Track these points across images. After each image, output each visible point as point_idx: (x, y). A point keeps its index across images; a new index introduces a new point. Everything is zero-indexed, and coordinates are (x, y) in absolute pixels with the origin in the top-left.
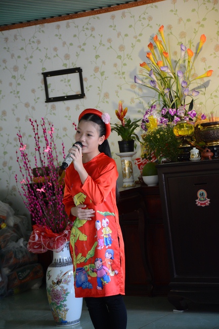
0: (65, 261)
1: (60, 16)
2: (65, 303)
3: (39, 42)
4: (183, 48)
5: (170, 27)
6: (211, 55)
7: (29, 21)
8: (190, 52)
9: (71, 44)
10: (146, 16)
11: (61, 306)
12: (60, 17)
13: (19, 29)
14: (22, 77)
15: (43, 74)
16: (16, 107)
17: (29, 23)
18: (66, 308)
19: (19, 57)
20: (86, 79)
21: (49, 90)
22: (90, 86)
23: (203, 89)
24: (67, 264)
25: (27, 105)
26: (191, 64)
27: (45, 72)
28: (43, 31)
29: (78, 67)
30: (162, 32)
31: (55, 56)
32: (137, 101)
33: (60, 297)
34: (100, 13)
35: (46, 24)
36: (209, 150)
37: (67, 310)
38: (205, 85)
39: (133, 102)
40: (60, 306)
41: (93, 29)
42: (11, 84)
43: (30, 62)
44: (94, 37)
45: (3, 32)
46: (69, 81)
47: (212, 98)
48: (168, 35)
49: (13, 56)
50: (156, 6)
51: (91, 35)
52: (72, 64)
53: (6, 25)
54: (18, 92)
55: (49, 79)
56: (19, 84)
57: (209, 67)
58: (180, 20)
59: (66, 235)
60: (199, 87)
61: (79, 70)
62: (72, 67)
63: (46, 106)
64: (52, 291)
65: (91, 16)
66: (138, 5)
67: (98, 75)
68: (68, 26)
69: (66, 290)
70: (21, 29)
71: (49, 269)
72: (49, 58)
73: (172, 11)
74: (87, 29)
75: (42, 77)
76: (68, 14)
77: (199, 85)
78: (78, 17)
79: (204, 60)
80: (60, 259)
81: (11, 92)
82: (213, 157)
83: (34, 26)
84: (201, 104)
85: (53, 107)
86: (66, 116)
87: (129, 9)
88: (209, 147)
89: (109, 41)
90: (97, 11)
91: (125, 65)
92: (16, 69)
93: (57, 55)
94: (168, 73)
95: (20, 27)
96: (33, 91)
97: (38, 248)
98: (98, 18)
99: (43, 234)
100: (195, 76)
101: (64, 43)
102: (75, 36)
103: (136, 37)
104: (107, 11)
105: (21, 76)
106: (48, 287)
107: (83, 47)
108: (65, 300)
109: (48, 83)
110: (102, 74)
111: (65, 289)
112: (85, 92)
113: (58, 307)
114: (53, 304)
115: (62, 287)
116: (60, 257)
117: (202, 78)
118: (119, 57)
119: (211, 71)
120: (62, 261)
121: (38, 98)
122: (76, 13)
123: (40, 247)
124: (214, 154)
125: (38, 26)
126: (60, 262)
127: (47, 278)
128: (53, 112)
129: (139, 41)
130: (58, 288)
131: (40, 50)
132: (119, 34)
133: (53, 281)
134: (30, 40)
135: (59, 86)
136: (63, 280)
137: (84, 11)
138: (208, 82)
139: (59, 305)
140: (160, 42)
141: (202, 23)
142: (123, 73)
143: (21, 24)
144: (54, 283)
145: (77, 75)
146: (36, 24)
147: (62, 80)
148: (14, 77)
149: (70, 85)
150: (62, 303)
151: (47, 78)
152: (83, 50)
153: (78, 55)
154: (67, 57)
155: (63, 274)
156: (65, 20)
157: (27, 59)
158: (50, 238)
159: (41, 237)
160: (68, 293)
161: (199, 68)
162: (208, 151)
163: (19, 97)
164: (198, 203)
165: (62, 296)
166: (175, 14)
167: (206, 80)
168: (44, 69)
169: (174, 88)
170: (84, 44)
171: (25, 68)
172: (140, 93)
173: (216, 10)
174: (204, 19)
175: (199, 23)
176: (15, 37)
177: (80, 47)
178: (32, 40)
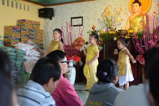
2: (70, 79)
3: (71, 8)
4: (115, 11)
5: (111, 6)
6: (123, 15)
7: (69, 2)
9: (81, 10)
10: (104, 3)
12: (78, 2)
13: (66, 5)
14: (65, 19)
19: (65, 13)
20: (84, 20)
21: (72, 23)
22: (85, 22)
23: (119, 25)
24: (72, 67)
26: (117, 17)
27: (72, 17)
30: (109, 6)
32: (99, 28)
35: (74, 3)
37: (70, 81)
39: (97, 28)
41: (88, 5)
42: (61, 21)
43: (68, 14)
45: (61, 5)
46: (79, 20)
48: (111, 8)
49: (63, 12)
51: (87, 7)
53: (62, 3)
54: (63, 23)
55: (73, 20)
56: (63, 21)
58: (115, 4)
59: (72, 58)
61: (82, 17)
62: (80, 16)
64: (66, 75)
67: (88, 19)
68: (80, 4)
69: (71, 75)
72: (74, 13)
73: (112, 1)
74: (86, 5)
75: (71, 19)
78: (84, 2)
79: (120, 16)
81: (61, 23)
83: (70, 4)
85: (73, 28)
89: (92, 9)
91: (96, 16)
92: (63, 16)
93: (76, 12)
94: (109, 18)
98: (90, 2)
101: (79, 9)
102: (82, 7)
103: (100, 9)
108: (70, 78)
109: (72, 21)
110: (89, 19)
112: (83, 24)
118: (95, 14)
119: (122, 19)
120: (70, 66)
125: (72, 4)
129: (101, 10)
130: (68, 74)
131: (71, 11)
132: (96, 7)
135: (75, 22)
136: (70, 72)
138: (121, 23)
140: (108, 9)
142: (95, 19)
143: (67, 3)
145: (81, 19)
146: (71, 3)
147: (76, 20)
148: (62, 18)
149: (79, 22)
152: (84, 11)
153: (82, 13)
154: (79, 13)
155: (70, 70)
156: (80, 2)
157: (67, 13)
160: (71, 76)
161: (119, 19)
163: (63, 25)
164: (114, 53)
165: (69, 76)
169: (111, 23)
170: (85, 10)
171: (66, 16)
172: (100, 25)
173: (126, 2)
174: (122, 5)
175: (120, 5)
176: (64, 7)
177: (83, 10)
178: (69, 8)
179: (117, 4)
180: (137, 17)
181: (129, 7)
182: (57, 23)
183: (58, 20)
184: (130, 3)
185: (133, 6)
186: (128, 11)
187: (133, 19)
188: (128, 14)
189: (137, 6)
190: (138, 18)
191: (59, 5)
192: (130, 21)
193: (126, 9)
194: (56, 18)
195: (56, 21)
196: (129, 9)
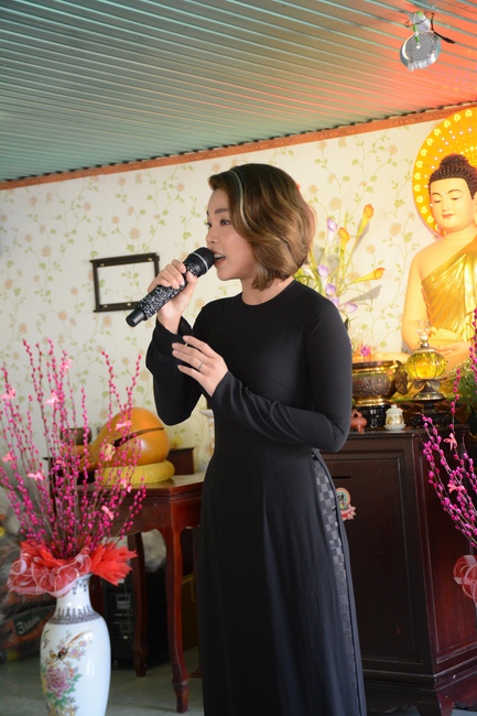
0: (77, 613)
1: (126, 162)
2: (72, 695)
3: (88, 206)
4: (332, 226)
5: (313, 189)
6: (385, 241)
7: (72, 171)
8: (343, 234)
9: (143, 212)
11: (64, 699)
12: (126, 165)
13: (55, 184)
14: (57, 266)
15: (91, 261)
16: (44, 318)
17: (73, 173)
18: (73, 705)
19: (53, 231)
21: (102, 290)
23: (368, 302)
24: (83, 618)
25: (62, 316)
26: (346, 256)
27: (95, 258)
28: (95, 188)
29: (152, 251)
31: (114, 232)
33: (62, 683)
34: (194, 160)
35: (101, 177)
36: (360, 414)
37: (75, 709)
38: (373, 294)
40: (62, 701)
41: (181, 187)
42: (37, 278)
43: (71, 241)
44: (182, 200)
45: (29, 188)
46: (136, 275)
47: (383, 318)
48: (311, 202)
49: (42, 229)
50: (290, 152)
51: (178, 197)
52: (144, 246)
53: (34, 176)
54: (48, 293)
55: (102, 271)
56: (50, 279)
57: (380, 263)
58: (332, 177)
59: (79, 564)
60: (361, 298)
61: (154, 258)
62: (142, 252)
63: (95, 318)
64: (50, 671)
65: (179, 165)
66: (259, 149)
68: (139, 180)
69: (76, 670)
70: (60, 183)
71: (48, 626)
72: (104, 235)
73: (318, 161)
74: (171, 186)
75: (90, 267)
76: (140, 160)
77: (362, 294)
78: (156, 166)
79: (371, 249)
80: (68, 610)
81: (37, 292)
82: (367, 427)
83: (81, 180)
84: (364, 327)
85: (107, 322)
86: (128, 339)
87: (244, 155)
88: (361, 409)
90: (189, 156)
92: (46, 251)
93: (118, 230)
95: (57, 180)
96: (74, 291)
97: (27, 586)
98: (190, 168)
99: (36, 559)
100: (354, 277)
101: (131, 210)
102: (150, 198)
104: (205, 157)
105: (55, 263)
106: (43, 661)
107: (162, 217)
108: (72, 690)
109: (100, 278)
111: (73, 667)
113: (58, 703)
114: (50, 695)
115: (68, 664)
116: (69, 605)
117: (366, 281)
119: (381, 269)
120: (71, 612)
121: (82, 305)
122: (154, 158)
123: (33, 584)
124: (369, 423)
125: (88, 178)
126: (68, 614)
127: (43, 644)
128: (106, 329)
130: (60, 665)
131: (89, 220)
133: (51, 651)
134: (73, 203)
135: (118, 285)
136: (70, 650)
137: (167, 155)
138: (378, 289)
139: (60, 698)
141: (370, 184)
143: (59, 175)
144: (53, 656)
145: (150, 265)
146: (83, 176)
147: (124, 275)
148: (43, 266)
149: (137, 284)
150: (67, 695)
151: (99, 269)
152: (162, 222)
153: (153, 231)
154: (135, 233)
155: (72, 638)
156: (133, 169)
157: (67, 235)
158: (50, 568)
159: (33, 565)
160: (79, 676)
161: (361, 263)
162: (356, 416)
163: (50, 301)
165: (66, 682)
166: (323, 167)
167: (374, 284)
168: (94, 253)
173: (395, 164)
174: (374, 178)
175: (365, 184)
176: (49, 197)
177: (157, 217)
178: (77, 202)
179: (346, 179)
180: (465, 261)
181: (415, 195)
182: (17, 292)
183: (20, 273)
184: (416, 170)
185: (437, 198)
186: (411, 215)
187: (439, 273)
188: (410, 234)
189: (455, 195)
190: (468, 267)
191: (19, 186)
192: (423, 283)
193: (399, 203)
194: (10, 264)
195: (9, 284)
196: (418, 207)
